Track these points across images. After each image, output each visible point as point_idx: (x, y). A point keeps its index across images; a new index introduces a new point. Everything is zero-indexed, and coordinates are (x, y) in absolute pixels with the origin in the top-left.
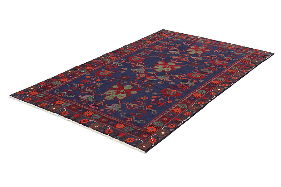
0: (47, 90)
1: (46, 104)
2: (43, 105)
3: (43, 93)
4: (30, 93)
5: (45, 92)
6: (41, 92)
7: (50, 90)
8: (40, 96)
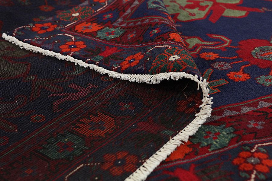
0: (124, 12)
1: (139, 56)
2: (130, 62)
3: (115, 24)
4: (73, 27)
5: (120, 20)
6: (110, 23)
7: (132, 9)
8: (109, 34)
